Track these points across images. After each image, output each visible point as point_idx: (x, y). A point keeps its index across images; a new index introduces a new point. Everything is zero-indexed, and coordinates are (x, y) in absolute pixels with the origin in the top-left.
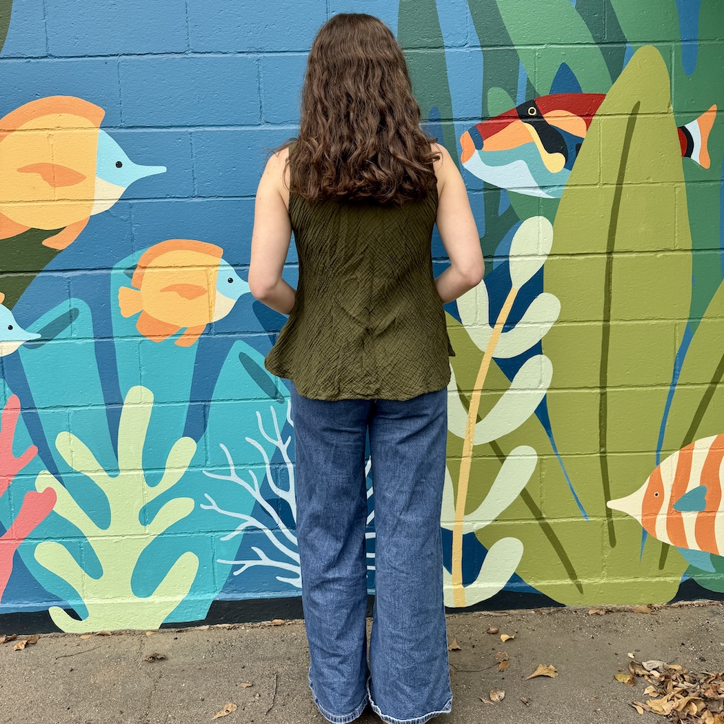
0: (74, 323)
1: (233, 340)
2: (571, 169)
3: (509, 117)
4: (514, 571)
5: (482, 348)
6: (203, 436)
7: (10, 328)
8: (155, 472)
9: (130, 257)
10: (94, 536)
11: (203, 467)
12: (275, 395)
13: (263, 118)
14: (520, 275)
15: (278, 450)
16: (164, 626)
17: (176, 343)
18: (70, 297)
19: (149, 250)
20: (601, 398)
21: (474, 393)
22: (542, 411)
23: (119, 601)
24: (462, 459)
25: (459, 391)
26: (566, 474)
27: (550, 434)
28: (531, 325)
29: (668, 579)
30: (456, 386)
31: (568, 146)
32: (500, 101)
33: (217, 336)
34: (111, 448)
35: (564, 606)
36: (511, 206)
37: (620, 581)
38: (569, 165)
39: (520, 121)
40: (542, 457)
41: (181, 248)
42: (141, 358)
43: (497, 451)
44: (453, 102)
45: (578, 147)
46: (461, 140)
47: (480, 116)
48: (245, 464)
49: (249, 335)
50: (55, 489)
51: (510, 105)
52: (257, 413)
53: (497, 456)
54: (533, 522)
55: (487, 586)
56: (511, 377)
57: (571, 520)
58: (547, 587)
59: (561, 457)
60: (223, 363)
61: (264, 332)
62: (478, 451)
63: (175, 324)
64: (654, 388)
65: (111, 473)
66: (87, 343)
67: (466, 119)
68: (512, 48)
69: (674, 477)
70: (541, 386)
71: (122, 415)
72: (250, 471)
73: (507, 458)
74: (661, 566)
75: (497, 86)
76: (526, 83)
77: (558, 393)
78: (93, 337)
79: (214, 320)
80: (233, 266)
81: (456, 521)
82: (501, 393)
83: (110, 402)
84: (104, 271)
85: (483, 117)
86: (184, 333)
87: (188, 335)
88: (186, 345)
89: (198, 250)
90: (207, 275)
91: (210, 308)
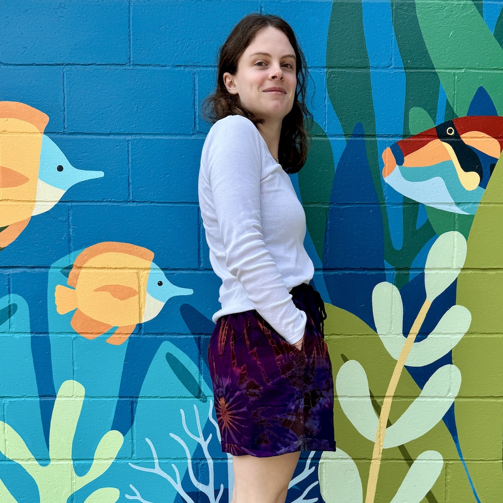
0: (12, 318)
1: (161, 341)
2: (485, 188)
3: (429, 136)
5: (395, 356)
6: (130, 430)
8: (84, 462)
9: (66, 258)
11: (129, 459)
12: (199, 394)
14: (434, 287)
15: (199, 447)
17: (108, 341)
18: (9, 293)
19: (86, 251)
21: (386, 400)
22: (449, 418)
24: (372, 461)
25: (372, 396)
26: (470, 479)
27: (456, 441)
28: (442, 336)
30: (368, 392)
31: (483, 165)
32: (420, 121)
33: (145, 336)
34: (43, 438)
36: (428, 221)
38: (483, 184)
39: (439, 140)
40: (447, 462)
41: (115, 250)
42: (74, 354)
43: (406, 455)
44: (376, 119)
45: (492, 167)
46: (383, 155)
47: (402, 134)
48: (168, 458)
49: (175, 337)
51: (431, 125)
52: (181, 410)
53: (405, 459)
56: (421, 385)
59: (466, 462)
60: (150, 362)
61: (190, 335)
62: (387, 455)
63: (107, 323)
65: (41, 462)
66: (24, 337)
67: (388, 136)
68: (434, 71)
70: (450, 394)
71: (55, 407)
72: (173, 465)
73: (415, 462)
75: (418, 106)
76: (445, 105)
77: (466, 402)
78: (29, 331)
79: (144, 321)
80: (163, 269)
82: (412, 400)
83: (44, 393)
84: (42, 270)
85: (404, 134)
86: (115, 332)
87: (119, 334)
88: (117, 344)
89: (130, 253)
90: (138, 278)
91: (140, 309)
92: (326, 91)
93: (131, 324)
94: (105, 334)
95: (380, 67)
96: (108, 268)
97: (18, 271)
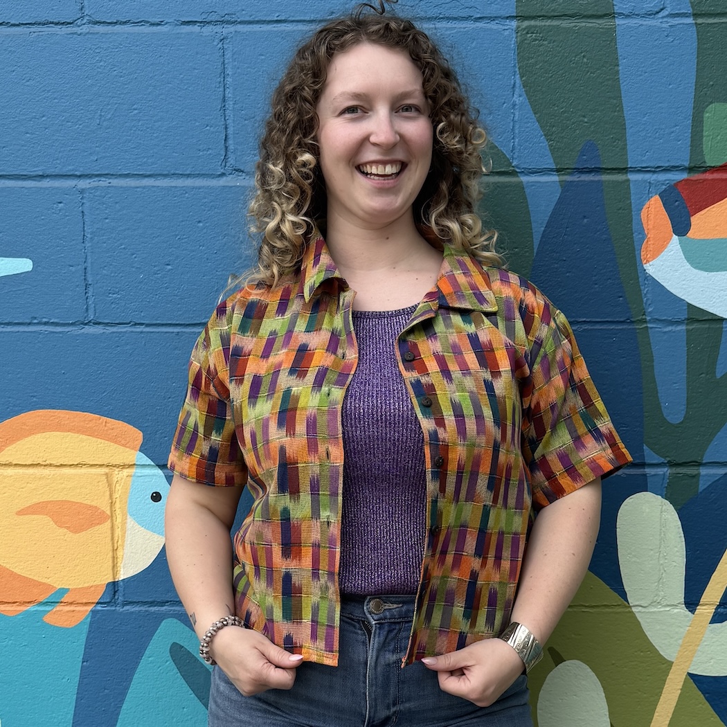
1: (160, 618)
5: (668, 652)
13: (231, 161)
17: (47, 619)
33: (126, 608)
41: (59, 427)
44: (629, 132)
46: (644, 212)
47: (686, 164)
60: (138, 663)
63: (44, 581)
67: (656, 170)
75: (725, 101)
79: (123, 575)
85: (692, 165)
86: (62, 600)
87: (71, 603)
88: (65, 625)
89: (91, 433)
90: (110, 485)
91: (115, 550)
92: (515, 72)
93: (95, 583)
94: (41, 604)
95: (638, 15)
96: (45, 466)
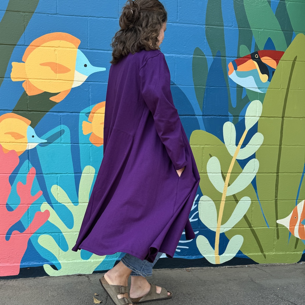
0: (62, 136)
4: (239, 249)
5: (232, 155)
7: (33, 136)
9: (88, 108)
10: (66, 232)
14: (249, 125)
16: (95, 272)
18: (61, 124)
19: (97, 105)
20: (277, 177)
21: (228, 174)
22: (254, 182)
23: (75, 261)
24: (221, 202)
25: (222, 173)
26: (262, 209)
27: (256, 192)
28: (252, 146)
29: (298, 253)
30: (221, 171)
34: (76, 192)
35: (258, 264)
36: (247, 95)
37: (280, 253)
38: (269, 80)
39: (252, 60)
40: (253, 201)
42: (91, 153)
43: (235, 199)
46: (229, 65)
50: (49, 211)
53: (235, 201)
54: (248, 228)
55: (229, 255)
56: (243, 168)
57: (262, 228)
58: (252, 256)
59: (260, 201)
62: (228, 199)
64: (296, 174)
65: (75, 204)
66: (67, 145)
69: (302, 211)
70: (254, 172)
71: (81, 178)
73: (239, 202)
74: (296, 248)
77: (261, 175)
78: (70, 143)
81: (217, 228)
82: (239, 174)
83: (76, 172)
84: (76, 114)
97: (65, 114)
